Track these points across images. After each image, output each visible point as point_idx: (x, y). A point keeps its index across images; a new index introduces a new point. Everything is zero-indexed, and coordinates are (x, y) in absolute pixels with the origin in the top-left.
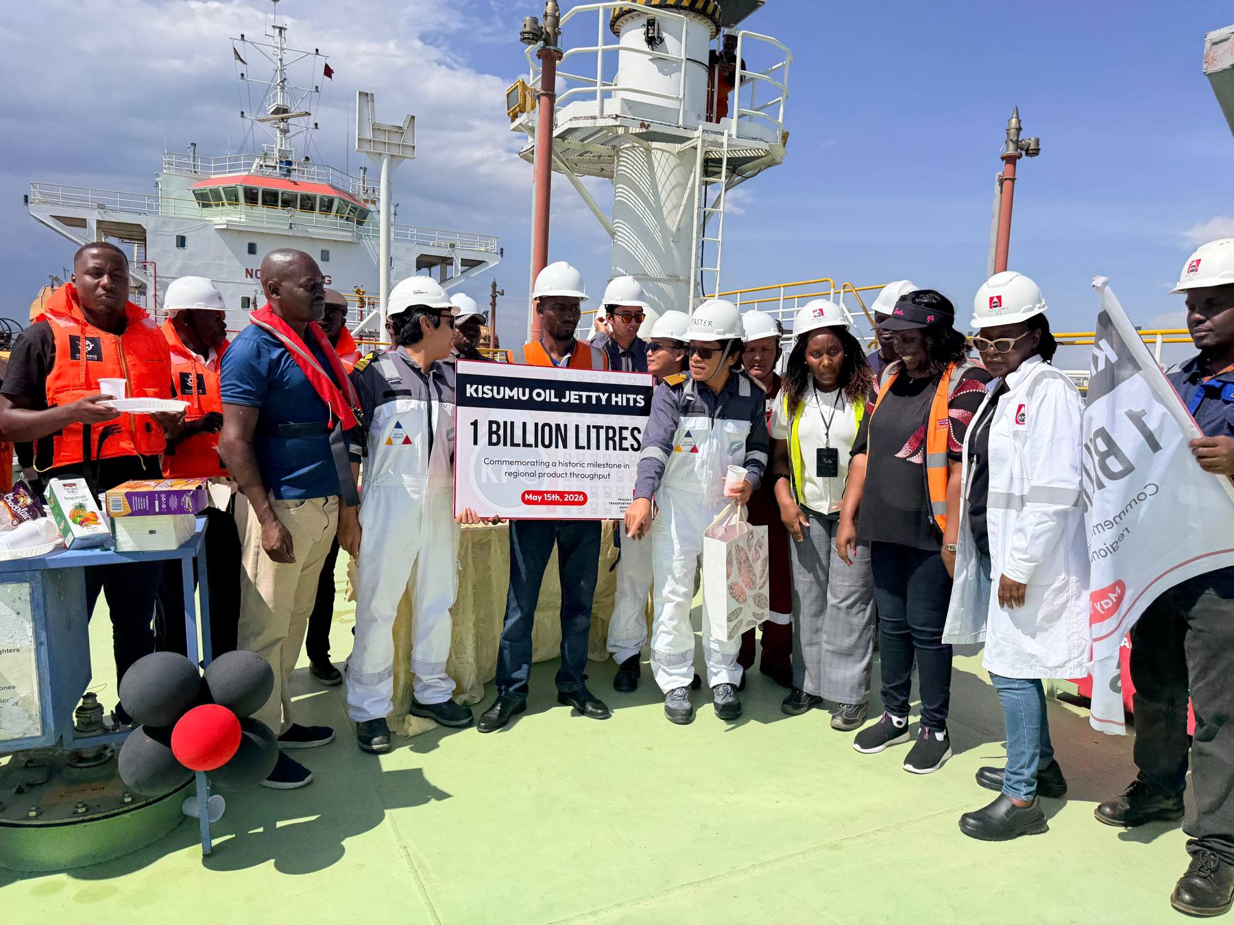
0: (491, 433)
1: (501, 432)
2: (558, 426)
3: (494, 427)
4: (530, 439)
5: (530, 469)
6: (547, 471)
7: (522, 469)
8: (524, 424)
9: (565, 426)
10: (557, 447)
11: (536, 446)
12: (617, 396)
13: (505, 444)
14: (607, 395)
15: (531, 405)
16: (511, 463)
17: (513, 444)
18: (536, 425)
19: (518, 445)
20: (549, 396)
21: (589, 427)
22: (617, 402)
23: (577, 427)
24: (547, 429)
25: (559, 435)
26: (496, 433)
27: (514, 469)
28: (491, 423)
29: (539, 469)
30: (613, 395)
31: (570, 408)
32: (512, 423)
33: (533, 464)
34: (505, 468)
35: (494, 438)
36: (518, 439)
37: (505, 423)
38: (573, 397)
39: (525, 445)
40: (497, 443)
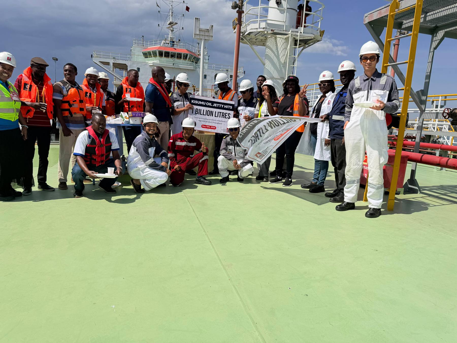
0: (196, 111)
1: (198, 111)
2: (211, 111)
3: (197, 110)
4: (205, 113)
5: (204, 120)
6: (208, 121)
7: (202, 120)
8: (204, 110)
9: (213, 111)
10: (210, 116)
11: (206, 115)
12: (226, 106)
13: (199, 114)
14: (223, 105)
15: (205, 106)
16: (200, 118)
17: (201, 114)
18: (206, 110)
19: (202, 115)
20: (210, 104)
21: (218, 112)
22: (225, 107)
23: (216, 112)
24: (209, 112)
25: (211, 113)
26: (197, 111)
27: (200, 120)
28: (196, 109)
29: (206, 120)
30: (225, 105)
31: (214, 107)
32: (201, 110)
33: (205, 119)
34: (198, 119)
35: (197, 112)
36: (202, 113)
37: (199, 109)
38: (215, 105)
39: (203, 115)
40: (197, 114)
